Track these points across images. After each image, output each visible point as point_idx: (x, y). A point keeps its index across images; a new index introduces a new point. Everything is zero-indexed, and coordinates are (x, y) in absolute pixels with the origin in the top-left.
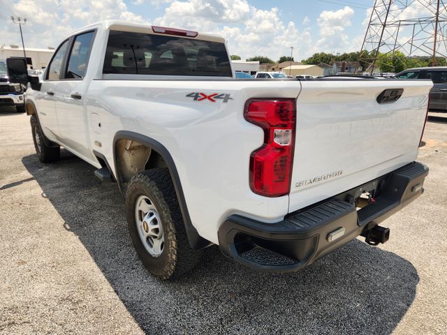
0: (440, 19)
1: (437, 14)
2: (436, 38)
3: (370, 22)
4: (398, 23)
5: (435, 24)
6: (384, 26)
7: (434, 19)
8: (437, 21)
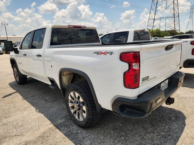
0: (175, 16)
1: (174, 15)
2: (175, 24)
3: (149, 18)
4: (160, 18)
5: (173, 18)
6: (154, 20)
7: (173, 16)
8: (174, 17)
